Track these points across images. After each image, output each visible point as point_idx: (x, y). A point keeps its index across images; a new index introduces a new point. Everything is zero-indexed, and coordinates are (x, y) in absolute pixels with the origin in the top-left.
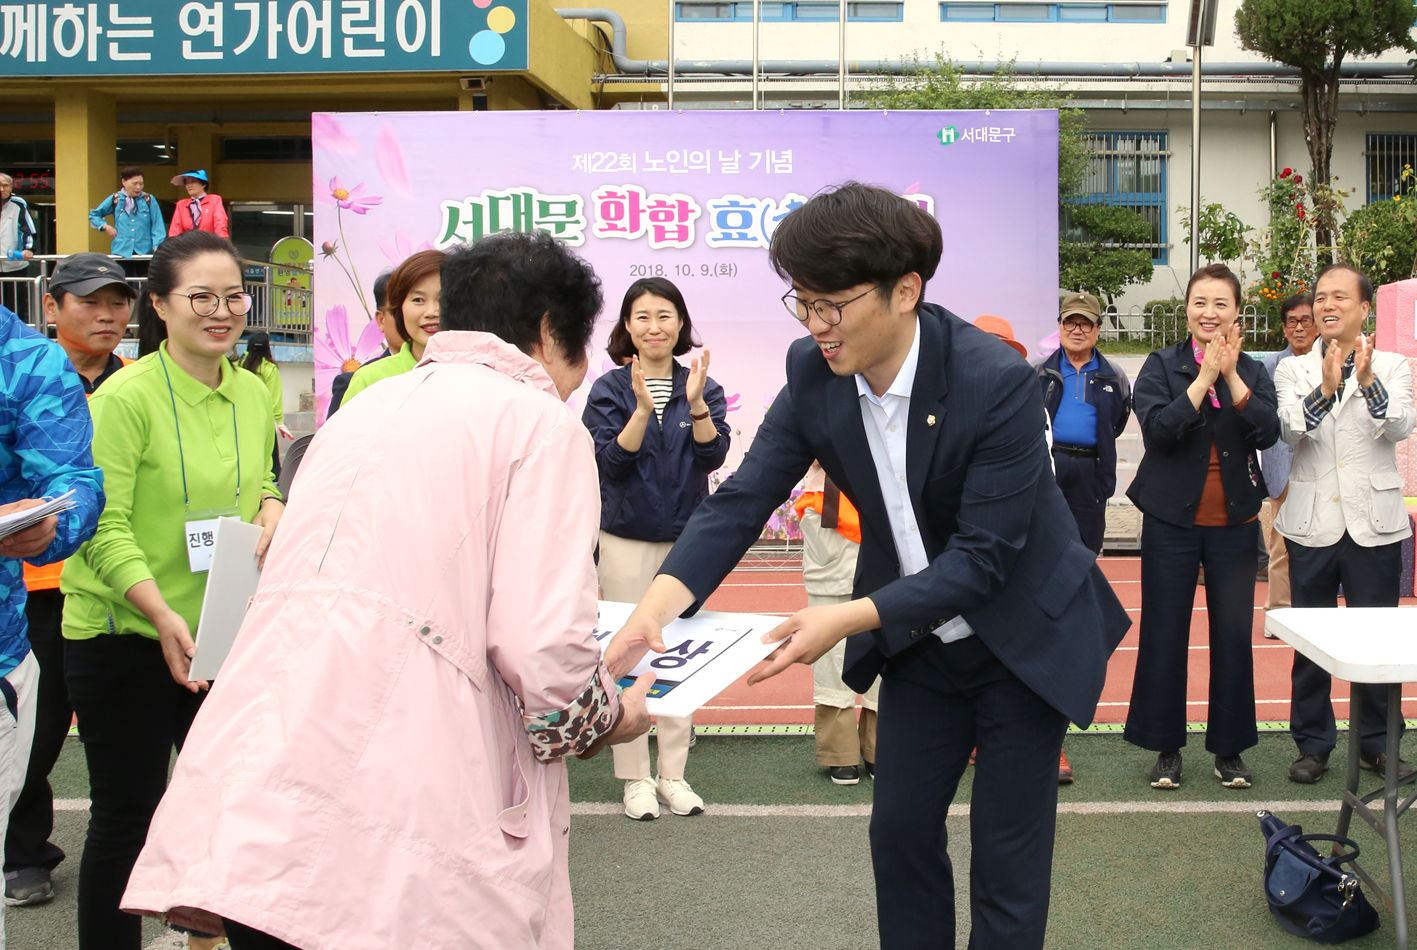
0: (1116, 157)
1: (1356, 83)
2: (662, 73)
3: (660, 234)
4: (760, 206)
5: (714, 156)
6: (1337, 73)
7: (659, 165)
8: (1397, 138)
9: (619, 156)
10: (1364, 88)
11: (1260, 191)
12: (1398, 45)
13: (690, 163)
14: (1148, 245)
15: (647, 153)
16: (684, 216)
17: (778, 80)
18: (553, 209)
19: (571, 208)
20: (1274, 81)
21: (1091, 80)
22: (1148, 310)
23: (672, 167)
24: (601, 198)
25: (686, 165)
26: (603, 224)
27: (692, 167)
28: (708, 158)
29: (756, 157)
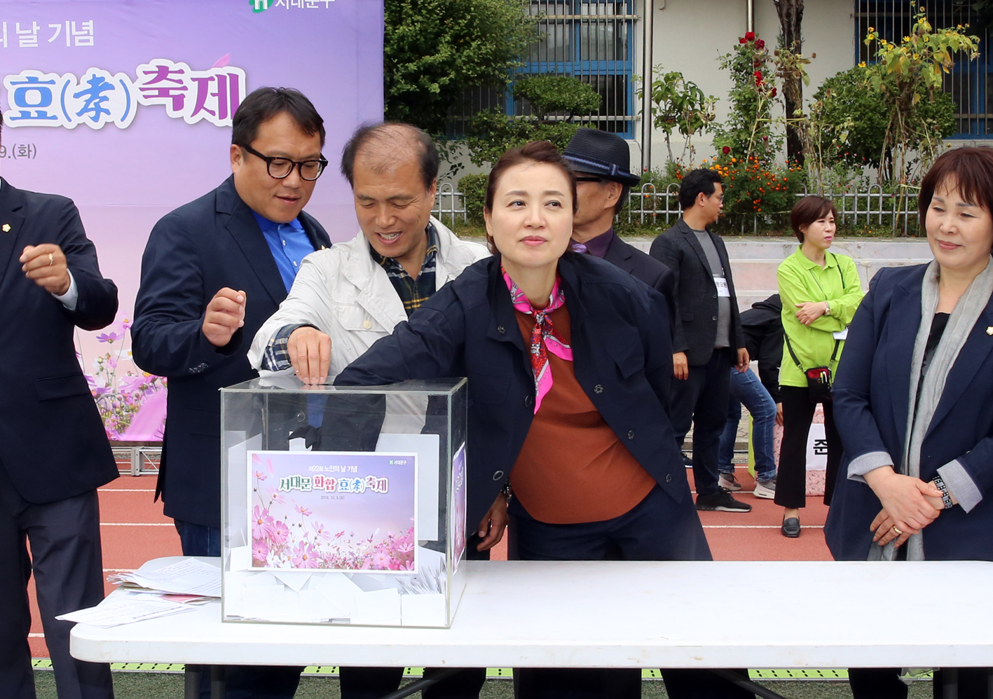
0: (577, 21)
4: (60, 82)
5: (11, 29)
11: (720, 58)
14: (594, 118)
28: (5, 31)
29: (55, 29)
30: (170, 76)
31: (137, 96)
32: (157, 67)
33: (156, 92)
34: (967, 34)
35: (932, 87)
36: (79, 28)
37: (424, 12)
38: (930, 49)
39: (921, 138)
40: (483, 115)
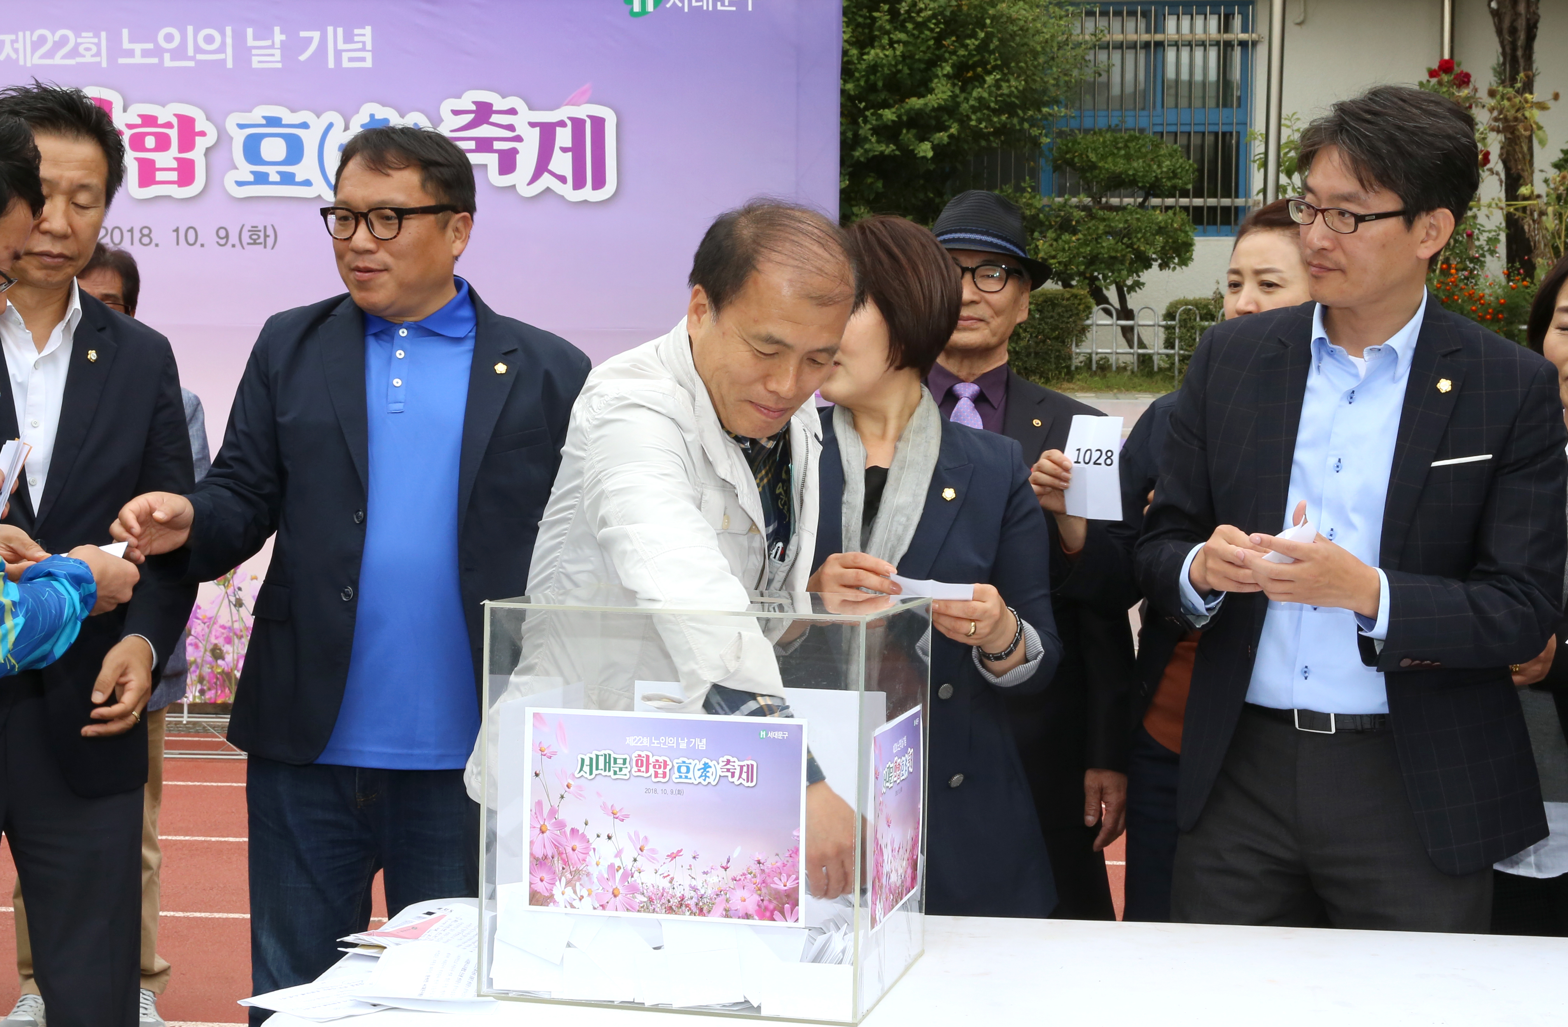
3: (146, 175)
4: (317, 125)
5: (239, 38)
7: (145, 53)
9: (78, 35)
13: (198, 50)
15: (125, 32)
16: (187, 140)
23: (167, 56)
25: (191, 52)
27: (200, 57)
28: (229, 41)
29: (310, 39)
30: (494, 118)
32: (474, 103)
33: (473, 145)
36: (349, 38)
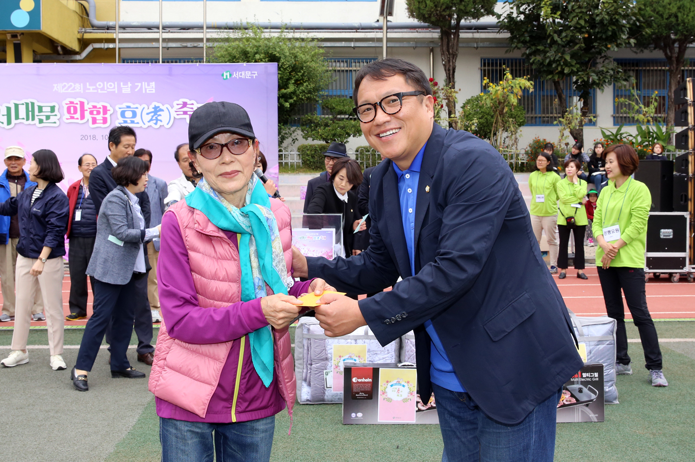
0: (351, 71)
1: (473, 33)
2: (113, 28)
3: (94, 121)
4: (140, 108)
5: (119, 85)
6: (458, 27)
7: (93, 89)
8: (496, 60)
9: (75, 84)
10: (477, 35)
12: (488, 14)
13: (108, 88)
15: (88, 84)
16: (105, 112)
17: (175, 32)
18: (44, 109)
19: (53, 109)
20: (430, 32)
21: (336, 32)
22: (357, 151)
23: (99, 90)
24: (67, 104)
25: (106, 89)
26: (68, 116)
27: (108, 90)
28: (116, 86)
29: (138, 86)
30: (188, 106)
31: (174, 114)
32: (182, 102)
33: (182, 113)
34: (529, 80)
35: (513, 105)
36: (148, 85)
37: (282, 69)
38: (512, 87)
39: (509, 127)
40: (308, 116)
